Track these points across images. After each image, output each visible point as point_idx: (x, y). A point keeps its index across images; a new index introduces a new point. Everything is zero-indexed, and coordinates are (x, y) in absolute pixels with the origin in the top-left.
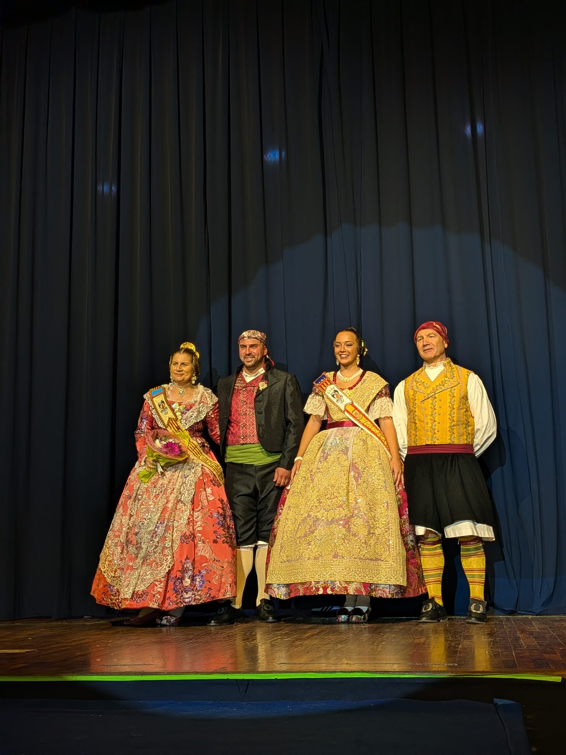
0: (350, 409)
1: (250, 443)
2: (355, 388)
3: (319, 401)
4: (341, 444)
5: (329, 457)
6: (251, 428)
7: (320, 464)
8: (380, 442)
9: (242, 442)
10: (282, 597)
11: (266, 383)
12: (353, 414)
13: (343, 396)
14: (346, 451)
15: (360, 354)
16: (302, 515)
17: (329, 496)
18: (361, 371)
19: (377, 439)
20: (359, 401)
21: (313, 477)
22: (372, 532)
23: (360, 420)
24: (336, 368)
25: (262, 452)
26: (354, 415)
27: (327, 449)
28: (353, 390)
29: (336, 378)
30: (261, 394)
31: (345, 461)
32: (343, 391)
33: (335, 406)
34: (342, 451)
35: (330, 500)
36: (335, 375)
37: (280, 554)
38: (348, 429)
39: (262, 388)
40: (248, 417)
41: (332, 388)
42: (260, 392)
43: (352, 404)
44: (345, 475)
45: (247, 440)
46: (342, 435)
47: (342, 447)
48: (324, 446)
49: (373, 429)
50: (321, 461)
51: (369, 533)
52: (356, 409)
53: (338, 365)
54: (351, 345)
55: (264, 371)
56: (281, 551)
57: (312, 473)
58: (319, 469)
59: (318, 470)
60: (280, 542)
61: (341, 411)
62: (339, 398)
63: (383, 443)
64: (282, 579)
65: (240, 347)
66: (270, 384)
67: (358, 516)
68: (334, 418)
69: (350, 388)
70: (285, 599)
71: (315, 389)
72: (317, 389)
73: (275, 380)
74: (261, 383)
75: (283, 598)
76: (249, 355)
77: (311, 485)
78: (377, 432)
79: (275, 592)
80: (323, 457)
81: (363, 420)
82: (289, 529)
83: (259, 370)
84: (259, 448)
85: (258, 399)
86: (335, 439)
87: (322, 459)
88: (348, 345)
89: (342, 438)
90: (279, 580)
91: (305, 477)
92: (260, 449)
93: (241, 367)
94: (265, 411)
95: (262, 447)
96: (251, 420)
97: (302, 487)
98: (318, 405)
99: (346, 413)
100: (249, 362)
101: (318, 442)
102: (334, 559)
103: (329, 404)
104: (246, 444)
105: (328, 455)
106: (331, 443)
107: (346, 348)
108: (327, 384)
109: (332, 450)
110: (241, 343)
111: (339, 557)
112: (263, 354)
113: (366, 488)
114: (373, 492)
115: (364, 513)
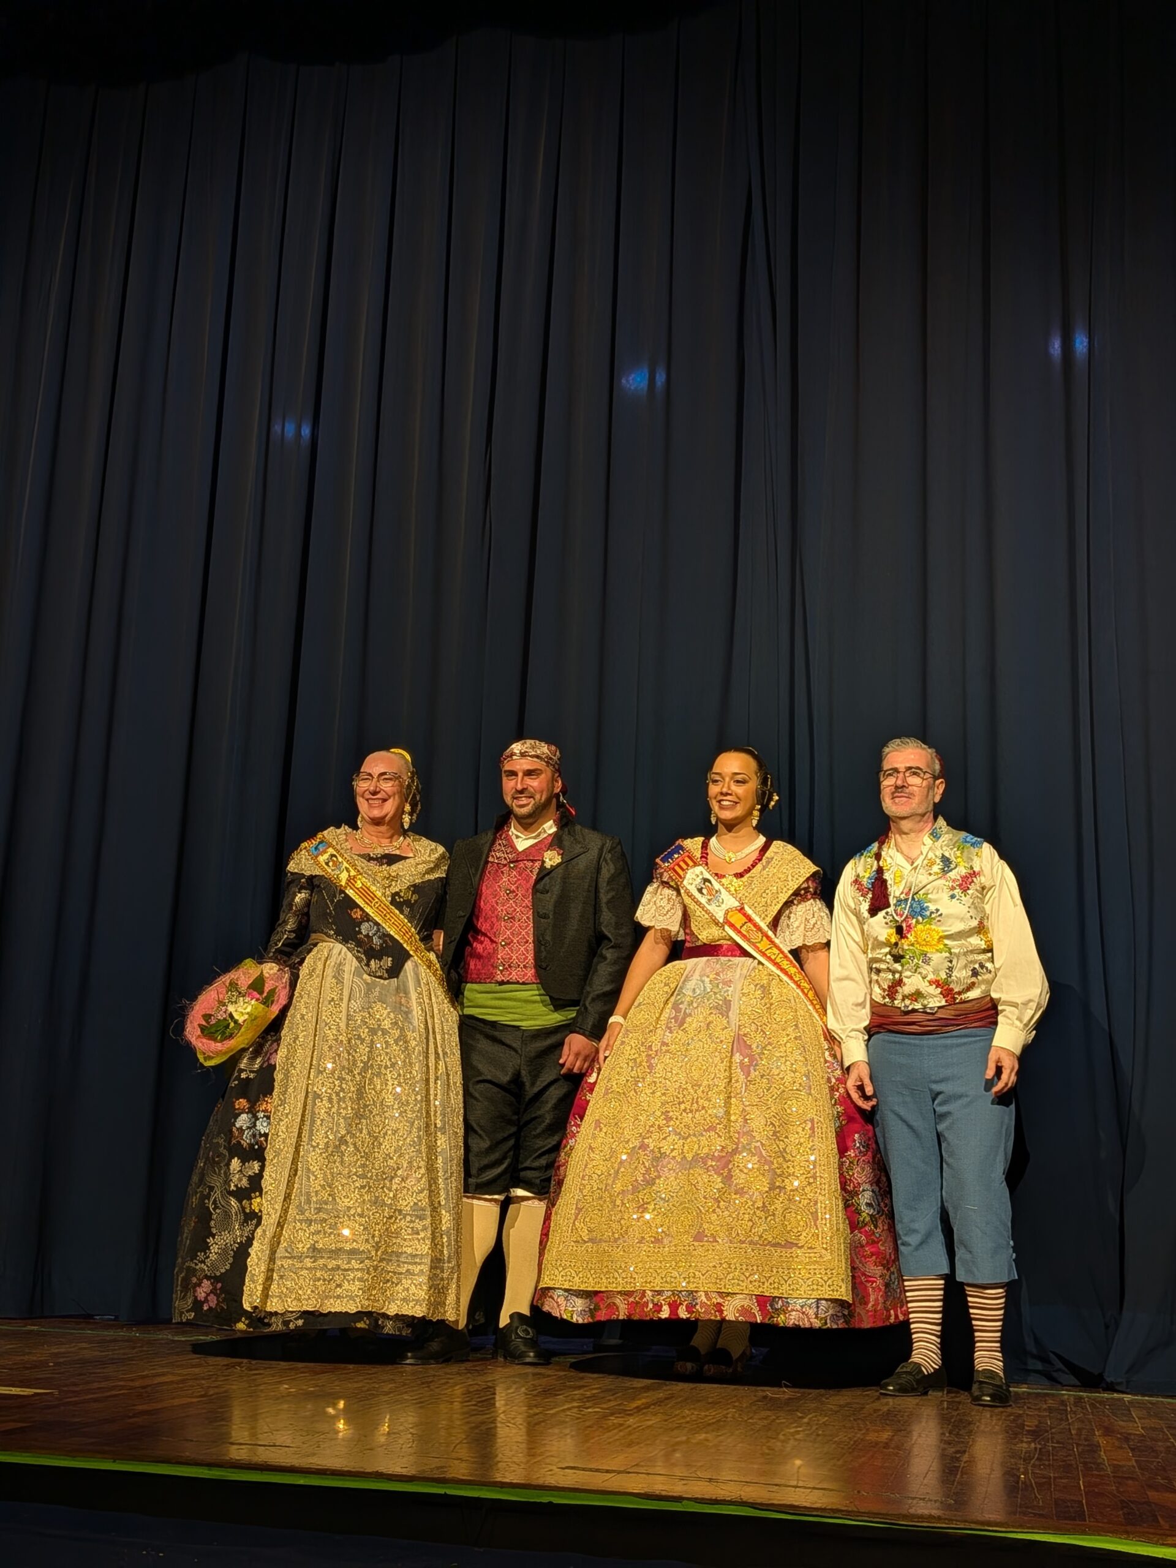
0: (737, 919)
1: (518, 983)
2: (748, 875)
3: (669, 900)
4: (715, 993)
5: (688, 1020)
6: (522, 949)
7: (667, 1034)
8: (801, 994)
9: (499, 978)
10: (575, 1317)
11: (559, 854)
12: (743, 930)
13: (723, 891)
14: (724, 1007)
15: (762, 805)
16: (627, 1142)
17: (687, 1105)
18: (762, 840)
19: (794, 986)
20: (756, 904)
21: (652, 1061)
22: (777, 1183)
23: (758, 945)
24: (708, 830)
25: (542, 1002)
26: (745, 933)
27: (686, 1003)
28: (743, 879)
29: (708, 851)
30: (547, 878)
31: (723, 1030)
32: (724, 880)
33: (703, 913)
34: (716, 1008)
35: (689, 1115)
36: (705, 846)
37: (574, 1223)
38: (730, 961)
39: (551, 863)
40: (517, 925)
41: (698, 873)
42: (545, 872)
43: (741, 910)
44: (722, 1062)
45: (511, 974)
46: (717, 974)
47: (717, 998)
48: (678, 995)
49: (785, 964)
50: (670, 1028)
51: (772, 1187)
52: (750, 919)
53: (714, 823)
54: (744, 782)
55: (554, 829)
56: (576, 1218)
57: (651, 1052)
58: (667, 1045)
59: (664, 1048)
60: (576, 1197)
61: (717, 923)
62: (714, 895)
63: (806, 995)
64: (577, 1278)
65: (503, 775)
66: (567, 858)
67: (749, 1150)
68: (700, 937)
69: (739, 875)
70: (581, 1321)
71: (661, 874)
72: (665, 874)
73: (578, 849)
74: (549, 852)
75: (577, 1319)
76: (522, 792)
77: (648, 1079)
78: (792, 970)
79: (558, 1306)
80: (676, 1018)
81: (764, 945)
82: (596, 1171)
83: (544, 826)
84: (537, 992)
85: (540, 886)
86: (703, 982)
87: (673, 1024)
88: (738, 782)
89: (717, 979)
90: (570, 1281)
91: (635, 1059)
92: (540, 995)
93: (505, 817)
94: (555, 913)
95: (542, 992)
96: (523, 933)
97: (627, 1081)
98: (666, 909)
99: (727, 928)
100: (523, 807)
101: (666, 985)
102: (696, 1244)
103: (692, 906)
104: (508, 983)
105: (686, 1015)
106: (694, 989)
107: (734, 788)
108: (687, 865)
109: (695, 1005)
110: (507, 767)
111: (706, 1239)
112: (553, 791)
113: (768, 1090)
114: (782, 1098)
115: (762, 1144)
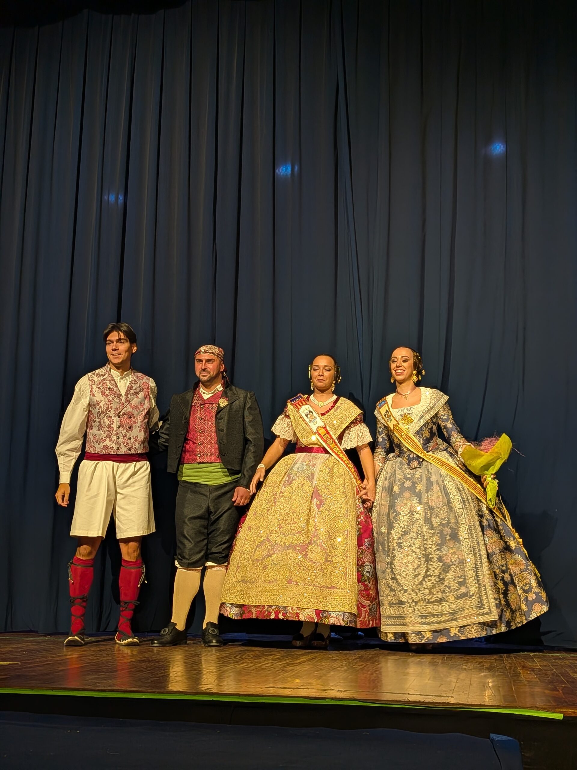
0: (323, 433)
1: (208, 463)
4: (308, 470)
5: (294, 482)
6: (209, 446)
7: (283, 488)
8: (348, 470)
9: (198, 461)
11: (226, 400)
12: (325, 438)
13: (318, 417)
14: (311, 477)
16: (261, 537)
18: (335, 397)
20: (332, 427)
21: (276, 501)
22: (329, 559)
23: (330, 445)
25: (222, 471)
26: (326, 440)
27: (293, 474)
28: (325, 416)
30: (221, 412)
31: (309, 487)
34: (307, 477)
35: (290, 525)
36: (308, 398)
37: (236, 573)
39: (223, 405)
40: (206, 434)
41: (307, 408)
42: (220, 409)
43: (325, 428)
44: (307, 502)
45: (204, 458)
46: (310, 461)
47: (308, 473)
48: (291, 469)
49: (342, 456)
51: (326, 561)
52: (328, 433)
53: (312, 388)
54: (329, 370)
55: (222, 389)
56: (237, 571)
57: (275, 496)
60: (237, 561)
61: (313, 432)
62: (313, 419)
63: (351, 470)
64: (235, 599)
66: (231, 402)
67: (317, 543)
69: (323, 414)
70: (236, 618)
73: (235, 398)
74: (221, 400)
75: (234, 617)
76: (204, 370)
77: (274, 509)
78: (345, 459)
79: (227, 611)
80: (288, 481)
81: (335, 448)
82: (247, 550)
84: (219, 467)
85: (218, 416)
86: (303, 464)
87: (287, 484)
88: (326, 370)
89: (309, 464)
90: (233, 600)
91: (269, 499)
94: (227, 429)
95: (223, 466)
96: (209, 438)
97: (264, 509)
98: (286, 428)
99: (317, 436)
100: (205, 377)
102: (288, 585)
104: (203, 463)
105: (293, 480)
106: (298, 468)
107: (325, 373)
109: (298, 475)
110: (198, 358)
111: (293, 583)
112: (220, 370)
113: (328, 516)
114: (334, 520)
115: (323, 541)
